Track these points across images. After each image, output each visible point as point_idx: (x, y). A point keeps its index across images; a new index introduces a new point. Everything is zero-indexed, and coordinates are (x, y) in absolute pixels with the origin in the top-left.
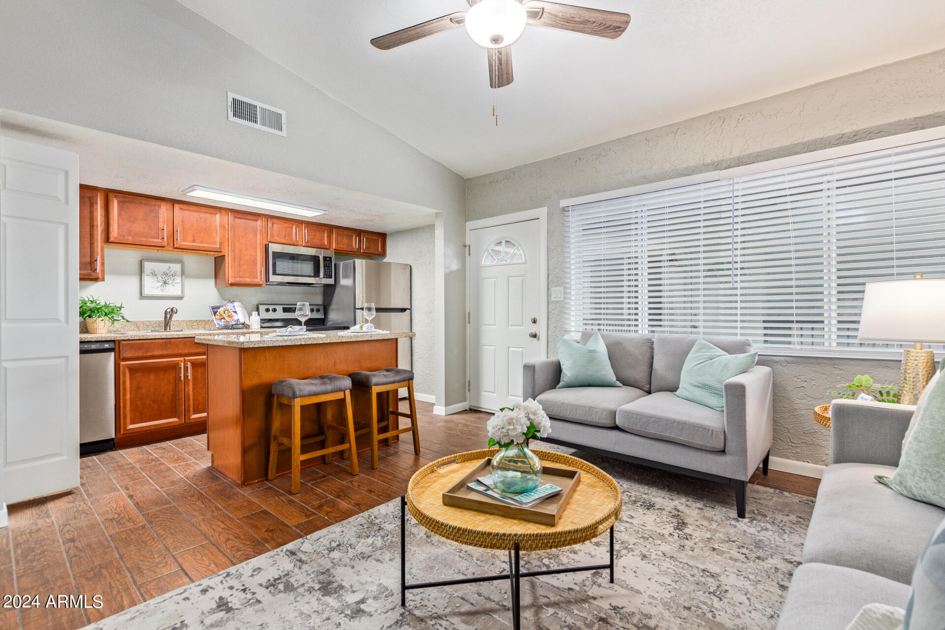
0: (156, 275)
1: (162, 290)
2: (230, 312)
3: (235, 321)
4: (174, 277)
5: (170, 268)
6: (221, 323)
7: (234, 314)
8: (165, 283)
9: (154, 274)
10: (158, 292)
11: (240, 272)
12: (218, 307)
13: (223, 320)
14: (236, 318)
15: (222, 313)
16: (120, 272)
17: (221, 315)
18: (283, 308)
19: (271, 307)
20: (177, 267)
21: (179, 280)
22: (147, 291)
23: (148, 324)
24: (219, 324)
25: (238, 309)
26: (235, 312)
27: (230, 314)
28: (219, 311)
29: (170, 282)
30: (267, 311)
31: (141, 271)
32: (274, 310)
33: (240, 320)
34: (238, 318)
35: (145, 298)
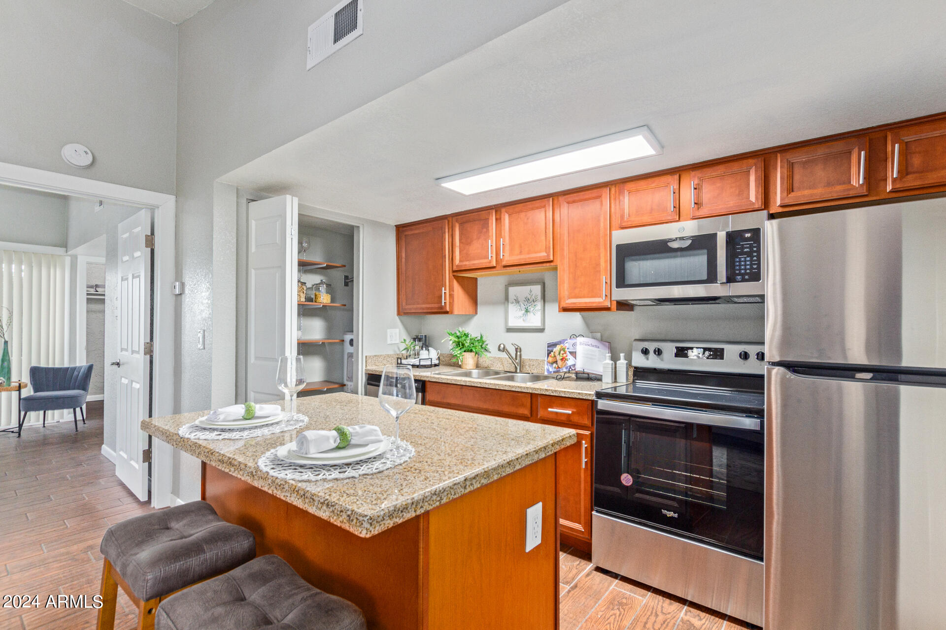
0: (518, 302)
1: (524, 320)
2: (565, 353)
3: (566, 368)
4: (535, 303)
5: (531, 291)
6: (551, 370)
7: (570, 356)
8: (527, 311)
10: (521, 323)
11: (575, 288)
12: (554, 345)
13: (555, 365)
14: (570, 362)
15: (557, 353)
16: (491, 302)
17: (555, 356)
18: (677, 348)
19: (652, 346)
20: (537, 289)
21: (539, 305)
22: (512, 323)
24: (548, 370)
25: (580, 350)
26: (573, 354)
27: (565, 355)
28: (555, 350)
29: (532, 309)
30: (645, 352)
31: (507, 299)
32: (658, 352)
33: (576, 367)
34: (574, 363)
35: (509, 330)
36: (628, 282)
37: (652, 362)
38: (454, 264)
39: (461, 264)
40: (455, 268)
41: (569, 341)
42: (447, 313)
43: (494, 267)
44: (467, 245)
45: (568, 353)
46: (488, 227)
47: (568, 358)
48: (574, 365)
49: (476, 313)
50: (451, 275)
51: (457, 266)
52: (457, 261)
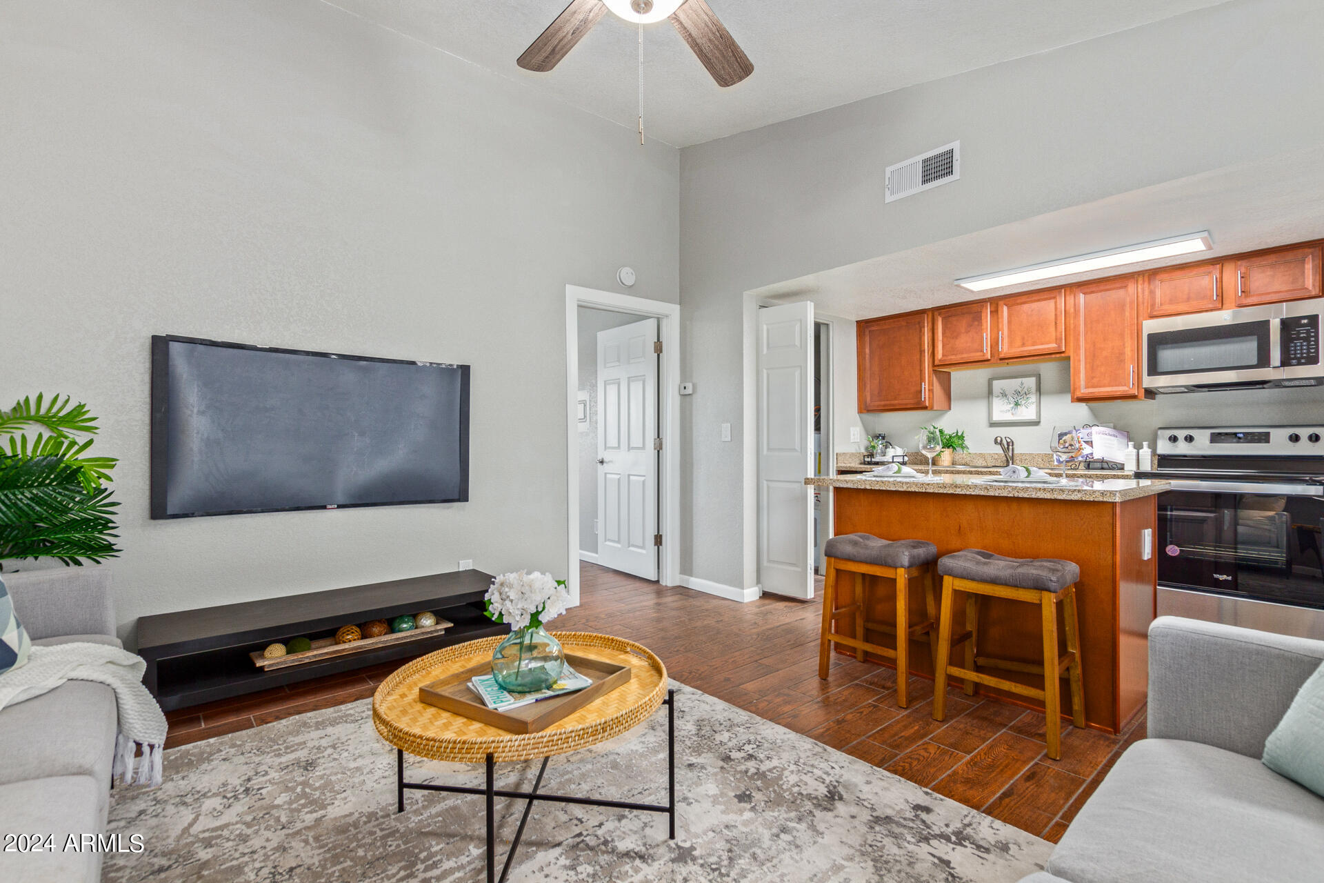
0: (1006, 396)
1: (1013, 414)
2: (1078, 443)
3: (1082, 458)
4: (1028, 396)
5: (1022, 384)
7: (1084, 445)
8: (1017, 404)
9: (1004, 395)
10: (1008, 417)
11: (1093, 378)
12: (1066, 434)
14: (1087, 450)
16: (970, 397)
18: (1213, 434)
19: (1181, 434)
20: (1031, 382)
21: (1033, 398)
22: (997, 417)
23: (996, 456)
25: (1096, 439)
26: (1090, 443)
27: (1078, 445)
29: (1023, 402)
30: (1174, 439)
31: (990, 392)
32: (1190, 439)
33: (1094, 455)
34: (1091, 452)
35: (993, 425)
36: (1161, 369)
37: (1182, 448)
38: (936, 358)
39: (945, 358)
40: (936, 363)
41: (1082, 430)
42: (925, 408)
43: (988, 360)
44: (953, 338)
45: (1084, 443)
46: (981, 319)
47: (1083, 447)
48: (1092, 453)
49: (950, 409)
50: (931, 369)
51: (940, 360)
52: (939, 354)
